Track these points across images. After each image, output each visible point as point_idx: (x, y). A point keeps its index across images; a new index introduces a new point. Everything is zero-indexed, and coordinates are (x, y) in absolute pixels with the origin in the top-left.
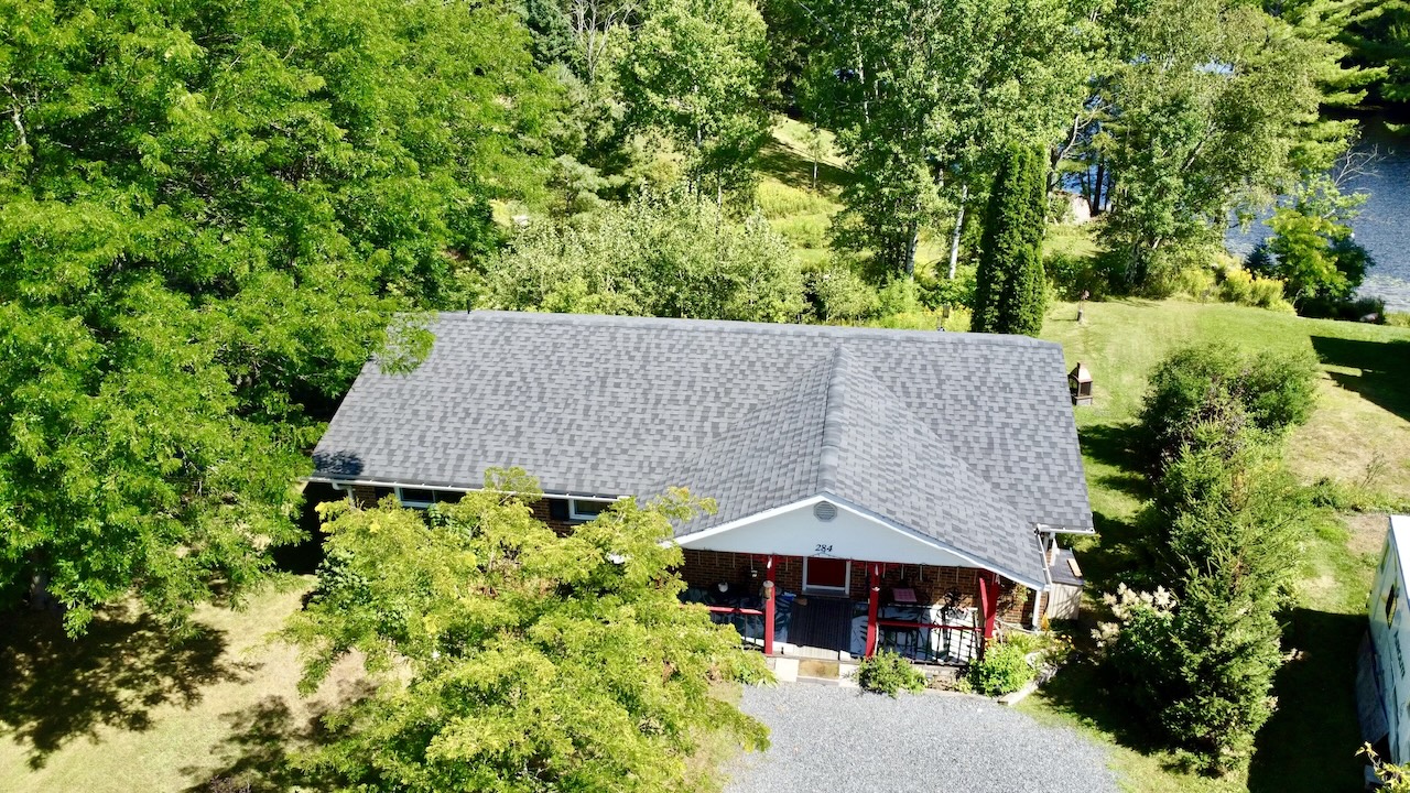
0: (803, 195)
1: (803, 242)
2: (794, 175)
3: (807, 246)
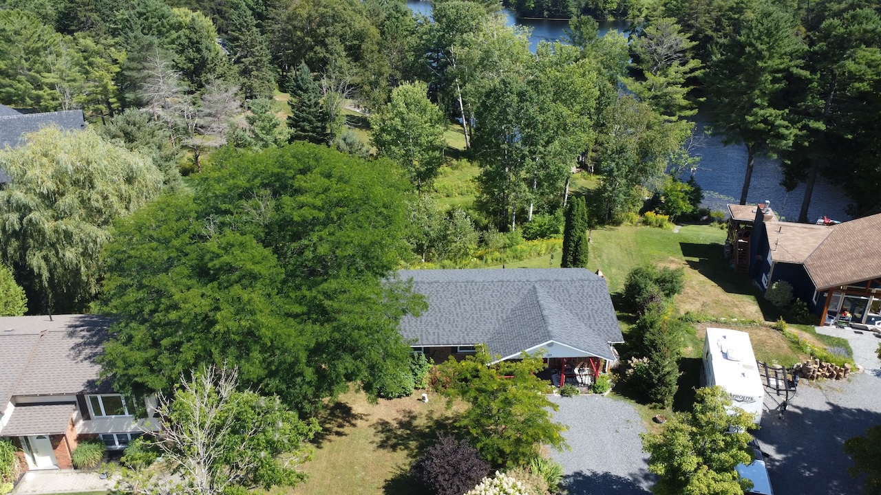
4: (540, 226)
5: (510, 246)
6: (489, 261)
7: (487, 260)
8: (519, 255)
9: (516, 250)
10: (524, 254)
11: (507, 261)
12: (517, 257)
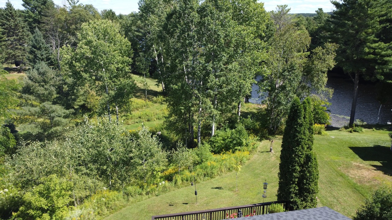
4: (224, 140)
5: (199, 163)
6: (179, 182)
7: (176, 181)
8: (209, 172)
9: (206, 168)
10: (215, 171)
11: (199, 180)
12: (209, 175)
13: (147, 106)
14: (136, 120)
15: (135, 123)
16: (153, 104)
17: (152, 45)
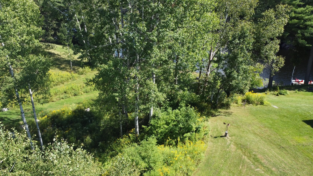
0: (68, 73)
1: (73, 94)
2: (63, 66)
3: (75, 95)
13: (73, 78)
14: (62, 96)
15: (60, 99)
16: (79, 76)
17: (74, 15)
